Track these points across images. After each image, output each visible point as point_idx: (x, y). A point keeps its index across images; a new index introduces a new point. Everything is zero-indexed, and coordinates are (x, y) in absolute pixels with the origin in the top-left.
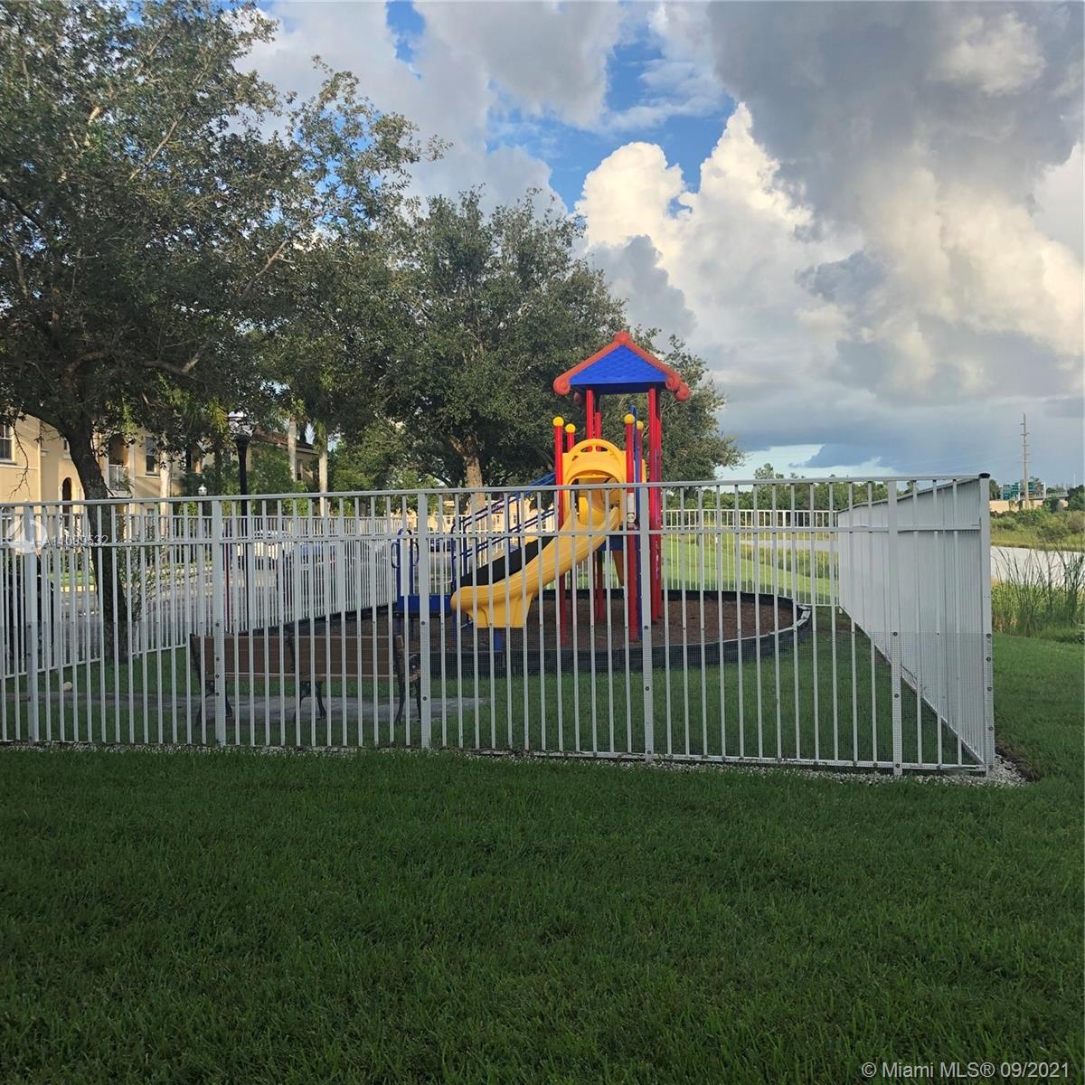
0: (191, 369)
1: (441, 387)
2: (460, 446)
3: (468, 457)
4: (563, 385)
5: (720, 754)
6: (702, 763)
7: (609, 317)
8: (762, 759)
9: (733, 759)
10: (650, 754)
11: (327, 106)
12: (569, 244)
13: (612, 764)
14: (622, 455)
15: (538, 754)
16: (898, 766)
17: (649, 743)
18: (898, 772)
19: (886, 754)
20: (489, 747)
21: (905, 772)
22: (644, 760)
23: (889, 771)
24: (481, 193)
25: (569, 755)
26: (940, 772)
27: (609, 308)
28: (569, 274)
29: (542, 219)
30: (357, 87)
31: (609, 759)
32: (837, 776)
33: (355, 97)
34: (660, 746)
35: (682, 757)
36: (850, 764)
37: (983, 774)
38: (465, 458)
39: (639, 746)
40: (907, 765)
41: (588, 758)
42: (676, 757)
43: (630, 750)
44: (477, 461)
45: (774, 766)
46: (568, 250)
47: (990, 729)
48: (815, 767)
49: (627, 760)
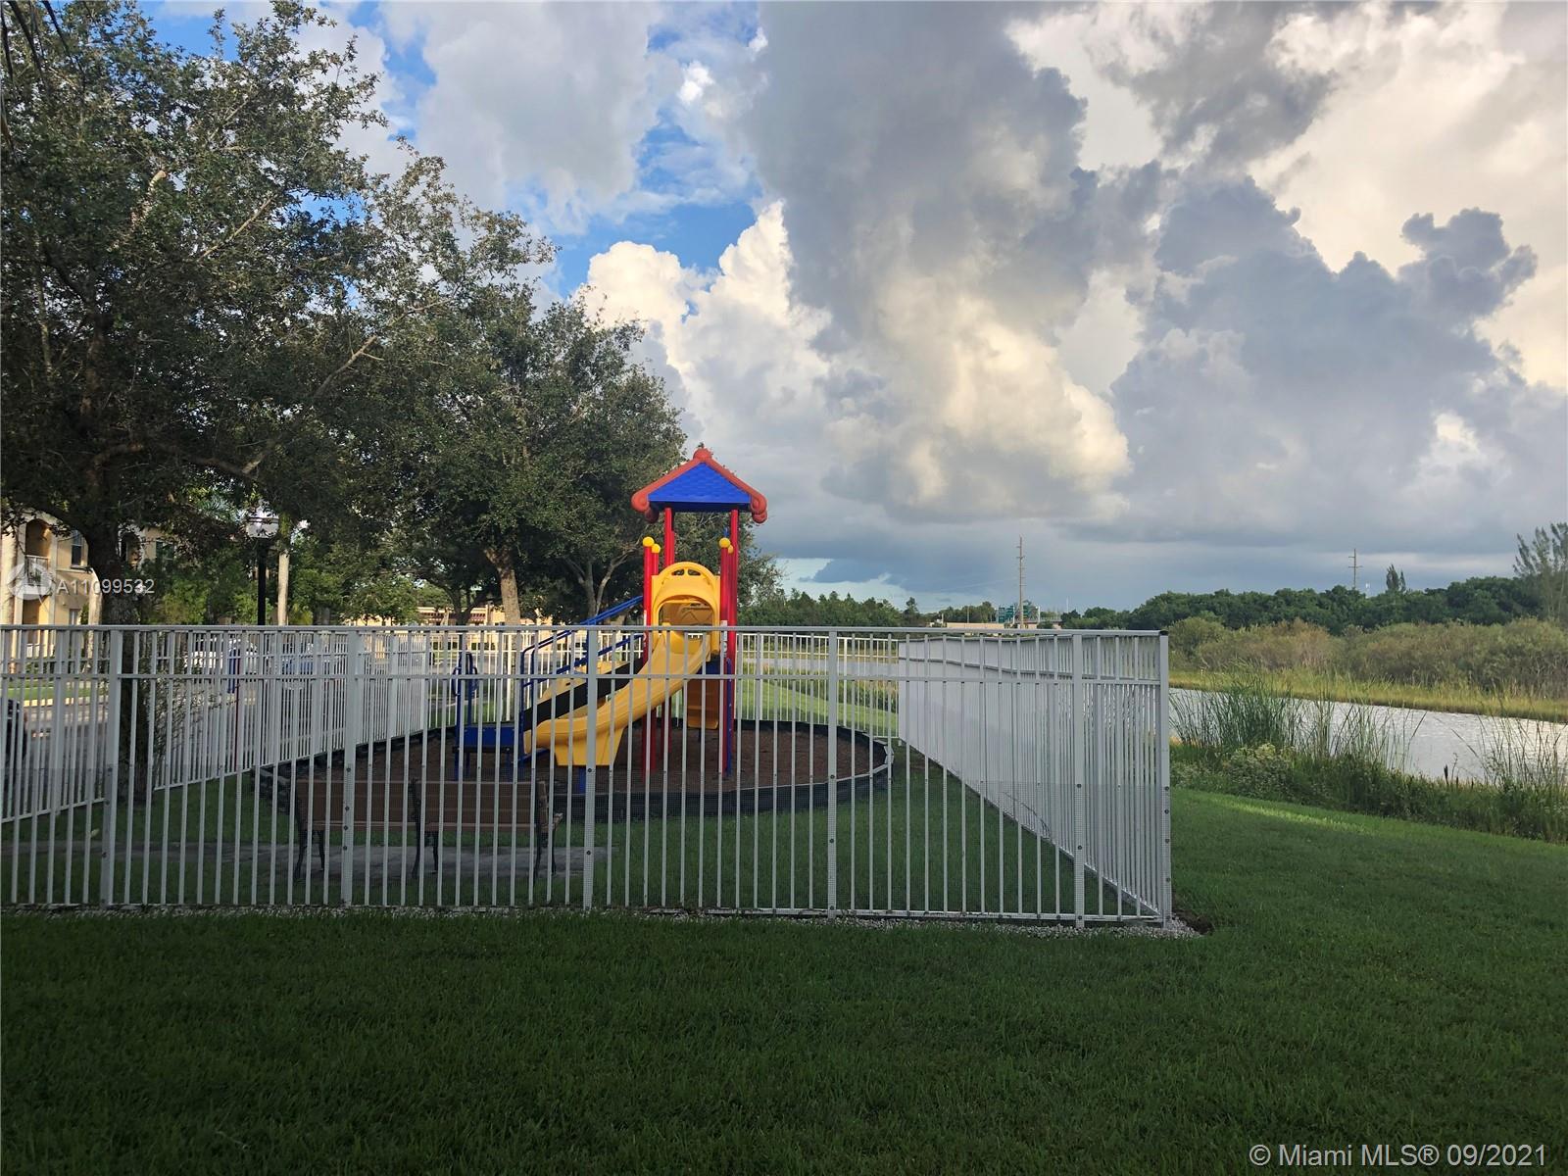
0: (253, 471)
1: (486, 492)
2: (494, 556)
3: (503, 568)
4: (642, 500)
5: (905, 908)
6: (886, 918)
7: (664, 427)
8: (946, 913)
9: (919, 913)
10: (832, 910)
11: (412, 190)
12: (626, 347)
13: (794, 921)
14: (716, 580)
15: (713, 911)
16: (1080, 918)
17: (832, 898)
18: (1080, 924)
19: (1068, 907)
20: (659, 905)
21: (1088, 924)
22: (826, 916)
23: (1071, 923)
24: (535, 286)
25: (747, 912)
26: (1119, 924)
27: (663, 418)
28: (624, 378)
29: (594, 319)
30: (442, 173)
31: (791, 916)
32: (1022, 929)
33: (439, 183)
34: (843, 902)
35: (866, 912)
36: (1033, 916)
37: (1160, 925)
38: (500, 570)
39: (821, 902)
40: (1089, 917)
41: (768, 916)
42: (860, 912)
43: (811, 906)
44: (513, 574)
45: (960, 920)
46: (624, 353)
47: (1168, 880)
48: (1000, 921)
49: (806, 917)
